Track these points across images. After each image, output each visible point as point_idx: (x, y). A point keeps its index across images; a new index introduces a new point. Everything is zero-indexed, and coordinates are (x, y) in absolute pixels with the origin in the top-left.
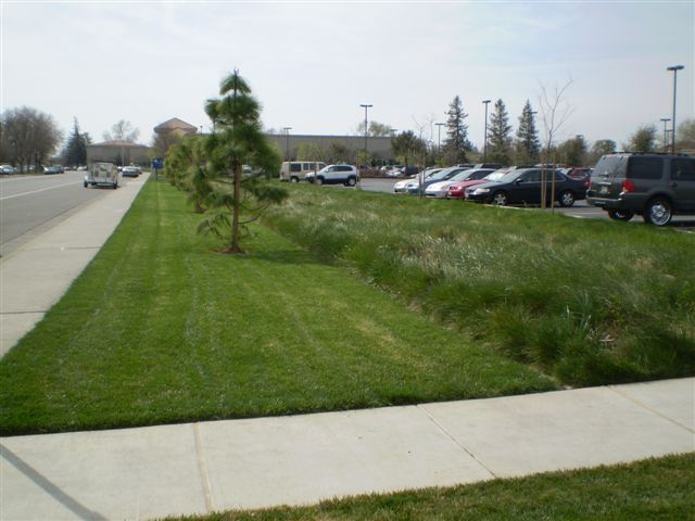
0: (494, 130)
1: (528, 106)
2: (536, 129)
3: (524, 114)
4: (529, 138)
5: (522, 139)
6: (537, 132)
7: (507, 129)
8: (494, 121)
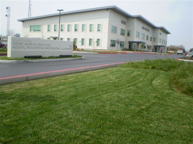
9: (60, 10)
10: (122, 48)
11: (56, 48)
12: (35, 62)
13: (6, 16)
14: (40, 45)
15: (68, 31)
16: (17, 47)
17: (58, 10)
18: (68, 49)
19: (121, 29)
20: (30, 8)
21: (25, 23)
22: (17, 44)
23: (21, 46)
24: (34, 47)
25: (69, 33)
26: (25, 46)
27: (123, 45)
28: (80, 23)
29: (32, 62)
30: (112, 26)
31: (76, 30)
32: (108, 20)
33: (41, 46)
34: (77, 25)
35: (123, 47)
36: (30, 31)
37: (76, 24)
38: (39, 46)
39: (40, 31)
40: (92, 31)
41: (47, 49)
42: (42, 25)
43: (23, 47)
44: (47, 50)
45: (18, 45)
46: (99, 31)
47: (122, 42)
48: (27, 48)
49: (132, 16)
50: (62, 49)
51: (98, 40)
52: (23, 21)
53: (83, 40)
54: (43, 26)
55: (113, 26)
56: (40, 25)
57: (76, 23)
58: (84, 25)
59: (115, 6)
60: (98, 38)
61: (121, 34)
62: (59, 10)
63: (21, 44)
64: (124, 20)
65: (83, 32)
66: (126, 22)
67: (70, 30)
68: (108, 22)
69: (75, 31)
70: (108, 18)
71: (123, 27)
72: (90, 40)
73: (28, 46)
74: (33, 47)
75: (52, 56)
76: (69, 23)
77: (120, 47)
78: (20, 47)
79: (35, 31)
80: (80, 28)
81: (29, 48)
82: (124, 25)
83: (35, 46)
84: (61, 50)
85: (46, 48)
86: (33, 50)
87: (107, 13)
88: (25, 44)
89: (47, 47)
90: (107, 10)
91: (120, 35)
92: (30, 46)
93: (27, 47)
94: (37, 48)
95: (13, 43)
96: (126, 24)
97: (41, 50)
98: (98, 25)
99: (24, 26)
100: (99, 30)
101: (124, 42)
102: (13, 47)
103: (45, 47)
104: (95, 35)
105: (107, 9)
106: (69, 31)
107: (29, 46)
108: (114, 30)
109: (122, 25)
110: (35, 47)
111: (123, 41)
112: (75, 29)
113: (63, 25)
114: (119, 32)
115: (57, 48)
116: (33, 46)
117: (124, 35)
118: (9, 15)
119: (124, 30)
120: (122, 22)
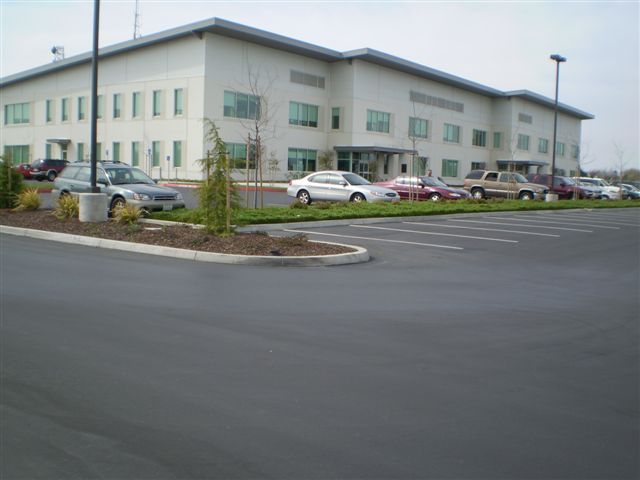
19: (295, 104)
28: (127, 90)
32: (203, 74)
34: (119, 94)
39: (27, 121)
47: (304, 150)
49: (341, 54)
51: (176, 144)
54: (36, 105)
55: (235, 94)
56: (29, 103)
61: (290, 123)
66: (323, 80)
80: (126, 106)
82: (310, 88)
90: (201, 38)
91: (287, 125)
98: (176, 91)
101: (314, 151)
105: (199, 33)
109: (300, 88)
113: (83, 98)
117: (314, 124)
119: (316, 107)
120: (296, 77)
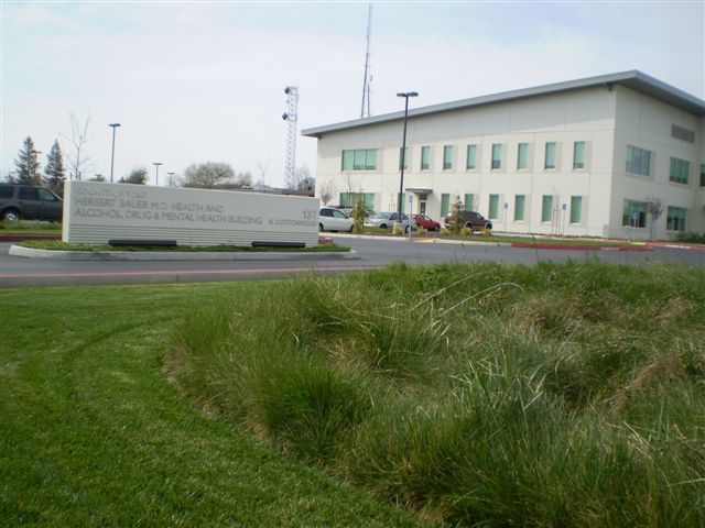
0: (23, 166)
1: (56, 146)
2: (64, 167)
3: (53, 152)
4: (57, 175)
5: (50, 177)
6: (65, 170)
7: (36, 165)
8: (23, 158)
9: (405, 93)
10: (677, 232)
11: (246, 217)
12: (133, 258)
13: (285, 117)
14: (178, 207)
15: (468, 168)
16: (91, 213)
17: (398, 95)
18: (297, 223)
19: (673, 160)
20: (366, 90)
21: (327, 140)
22: (90, 201)
23: (105, 209)
24: (156, 214)
25: (472, 174)
26: (122, 212)
27: (683, 221)
28: (510, 141)
29: (125, 260)
30: (629, 146)
31: (495, 165)
32: (613, 127)
33: (185, 211)
34: (500, 145)
35: (682, 229)
36: (343, 169)
37: (521, 141)
38: (177, 212)
39: (373, 168)
40: (552, 167)
41: (210, 222)
42: (382, 149)
43: (112, 214)
44: (208, 225)
45: (95, 208)
46: (581, 166)
47: (677, 209)
48: (127, 217)
50: (271, 222)
51: (576, 200)
52: (319, 135)
53: (519, 199)
54: (385, 151)
55: (634, 148)
56: (375, 150)
57: (497, 139)
58: (526, 144)
59: (637, 72)
60: (575, 194)
61: (672, 179)
62: (404, 95)
63: (107, 202)
64: (686, 123)
65: (521, 170)
66: (693, 134)
67: (476, 165)
68: (612, 133)
69: (493, 167)
70: (613, 121)
71: (682, 151)
72: (547, 200)
73: (133, 210)
74: (153, 215)
75: (226, 243)
76: (471, 141)
77: (668, 228)
78: (102, 213)
79: (356, 168)
80: (510, 158)
81: (135, 215)
82: (685, 145)
83: (160, 212)
84: (265, 227)
85: (203, 218)
86: (152, 223)
87: (610, 101)
88: (123, 205)
89: (208, 213)
90: (610, 90)
91: (668, 182)
92: (141, 211)
93: (129, 211)
94: (169, 216)
95: (77, 201)
96: (692, 141)
97: (187, 224)
98: (576, 144)
99: (322, 152)
100: (577, 165)
101: (684, 210)
102: (77, 213)
103: (201, 213)
104: (564, 184)
105: (609, 85)
106: (472, 167)
107: (137, 210)
108: (639, 163)
109: (677, 142)
110: (160, 214)
111: (684, 206)
112: (493, 162)
113: (451, 147)
114: (662, 168)
115: (251, 220)
116: (154, 211)
117: (685, 181)
118: (296, 116)
119: (687, 163)
120: (678, 133)
